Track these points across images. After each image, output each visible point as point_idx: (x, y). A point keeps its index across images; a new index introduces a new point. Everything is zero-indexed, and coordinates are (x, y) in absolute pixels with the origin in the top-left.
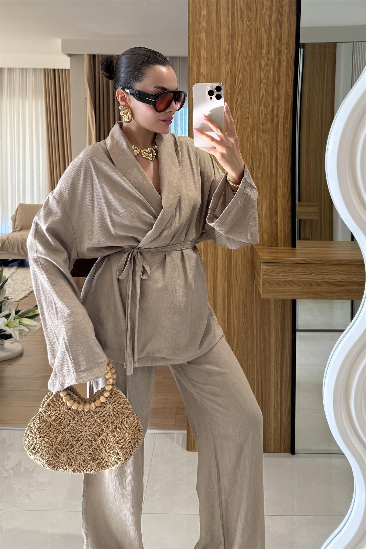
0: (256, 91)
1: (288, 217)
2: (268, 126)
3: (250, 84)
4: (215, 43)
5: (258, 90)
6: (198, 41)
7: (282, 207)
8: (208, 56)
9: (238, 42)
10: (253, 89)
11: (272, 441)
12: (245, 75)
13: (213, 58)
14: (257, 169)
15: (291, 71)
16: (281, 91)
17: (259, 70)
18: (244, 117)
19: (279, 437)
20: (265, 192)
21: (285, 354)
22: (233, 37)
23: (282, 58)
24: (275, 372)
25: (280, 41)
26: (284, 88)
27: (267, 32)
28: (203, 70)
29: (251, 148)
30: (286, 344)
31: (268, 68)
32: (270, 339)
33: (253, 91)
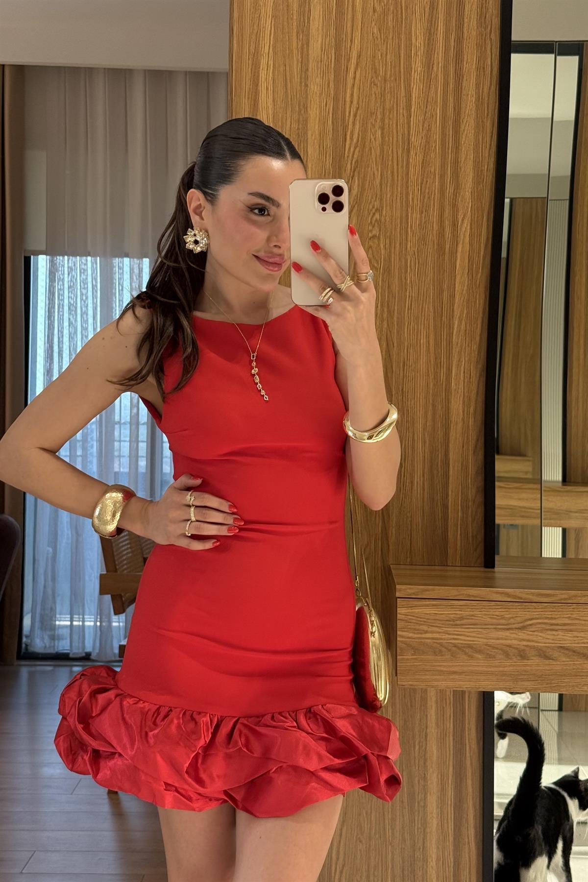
0: (398, 169)
2: (430, 258)
3: (382, 150)
4: (295, 44)
5: (402, 167)
6: (254, 37)
7: (461, 463)
8: (276, 77)
9: (351, 41)
10: (390, 163)
12: (369, 126)
13: (288, 81)
15: (489, 121)
16: (463, 170)
17: (404, 111)
18: (369, 234)
20: (419, 427)
21: (467, 840)
22: (339, 28)
23: (464, 84)
25: (459, 41)
26: (471, 162)
27: (426, 17)
28: (265, 112)
29: (385, 316)
30: (467, 815)
31: (429, 107)
32: (425, 799)
33: (389, 166)
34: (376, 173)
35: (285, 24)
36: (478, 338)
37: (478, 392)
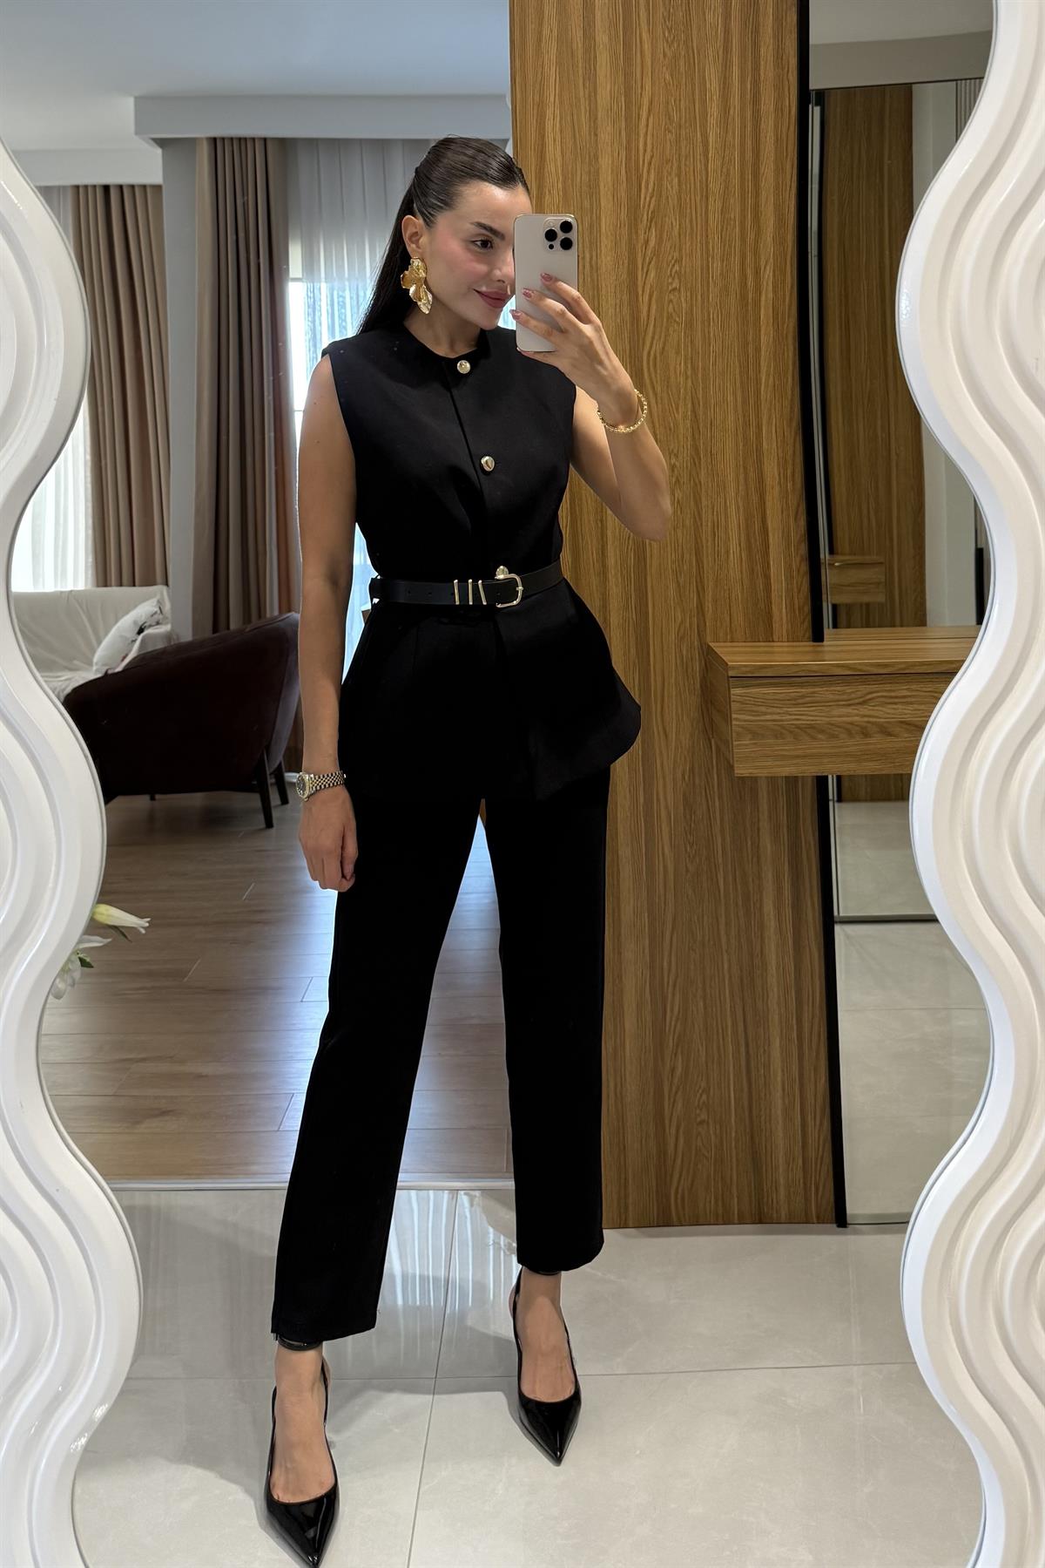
0: (696, 216)
1: (798, 559)
2: (733, 310)
3: (680, 198)
4: (582, 94)
5: (701, 214)
6: (538, 87)
7: (781, 529)
8: (563, 126)
9: (642, 88)
10: (688, 211)
11: (782, 1191)
12: (665, 174)
13: (576, 130)
14: (709, 426)
16: (763, 214)
17: (701, 157)
18: (669, 288)
19: (802, 1181)
21: (807, 943)
22: (628, 75)
23: (762, 127)
24: (778, 991)
25: (756, 82)
26: (772, 206)
28: (553, 164)
29: (689, 373)
30: (806, 915)
31: (727, 152)
32: (761, 900)
33: (688, 215)
34: (674, 224)
35: (571, 72)
36: (789, 392)
37: (794, 452)
